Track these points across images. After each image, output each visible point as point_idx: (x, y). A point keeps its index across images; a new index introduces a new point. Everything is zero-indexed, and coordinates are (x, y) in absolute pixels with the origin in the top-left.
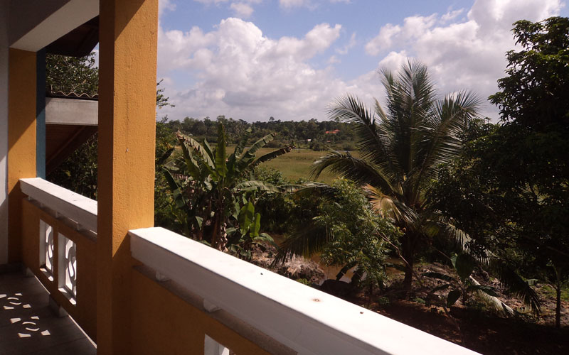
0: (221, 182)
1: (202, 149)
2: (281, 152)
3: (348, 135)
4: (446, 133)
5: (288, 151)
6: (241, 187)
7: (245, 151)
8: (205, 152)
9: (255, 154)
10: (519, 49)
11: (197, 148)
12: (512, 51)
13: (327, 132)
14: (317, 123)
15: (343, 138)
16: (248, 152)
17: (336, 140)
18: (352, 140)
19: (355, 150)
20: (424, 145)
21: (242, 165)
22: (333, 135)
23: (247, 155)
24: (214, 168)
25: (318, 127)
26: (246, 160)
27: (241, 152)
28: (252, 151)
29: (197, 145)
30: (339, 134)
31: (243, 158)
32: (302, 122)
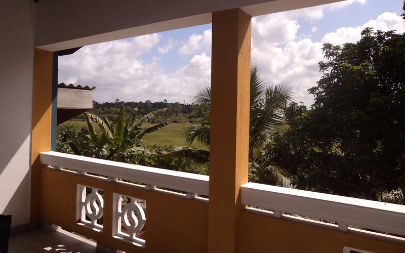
0: (118, 149)
1: (104, 124)
2: (162, 125)
3: (174, 112)
4: (272, 112)
5: (166, 125)
6: (129, 152)
7: (134, 126)
8: (106, 126)
9: (141, 127)
10: (326, 61)
11: (101, 123)
12: (321, 62)
13: (159, 110)
14: (151, 104)
15: (171, 114)
16: (136, 126)
17: (165, 115)
18: (176, 115)
19: (180, 122)
20: (259, 119)
21: (132, 136)
22: (163, 112)
23: (136, 128)
24: (112, 138)
25: (152, 107)
26: (135, 132)
27: (131, 126)
28: (140, 125)
29: (101, 121)
30: (167, 111)
31: (133, 130)
32: (141, 102)
